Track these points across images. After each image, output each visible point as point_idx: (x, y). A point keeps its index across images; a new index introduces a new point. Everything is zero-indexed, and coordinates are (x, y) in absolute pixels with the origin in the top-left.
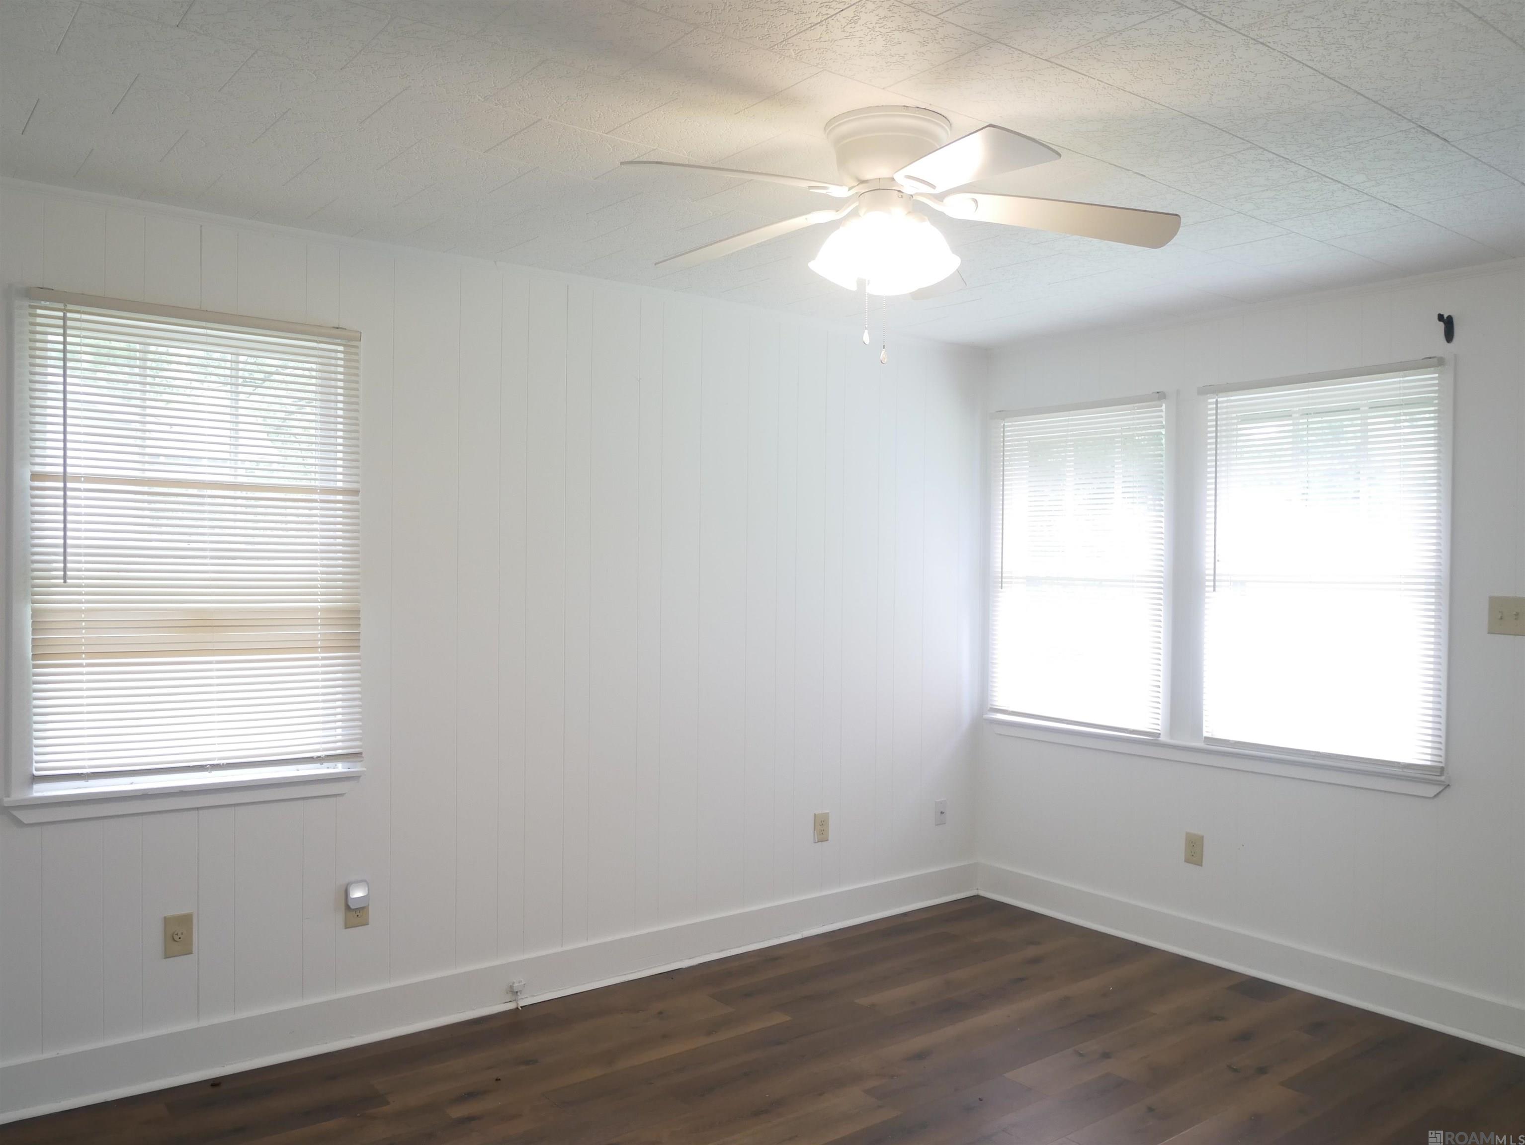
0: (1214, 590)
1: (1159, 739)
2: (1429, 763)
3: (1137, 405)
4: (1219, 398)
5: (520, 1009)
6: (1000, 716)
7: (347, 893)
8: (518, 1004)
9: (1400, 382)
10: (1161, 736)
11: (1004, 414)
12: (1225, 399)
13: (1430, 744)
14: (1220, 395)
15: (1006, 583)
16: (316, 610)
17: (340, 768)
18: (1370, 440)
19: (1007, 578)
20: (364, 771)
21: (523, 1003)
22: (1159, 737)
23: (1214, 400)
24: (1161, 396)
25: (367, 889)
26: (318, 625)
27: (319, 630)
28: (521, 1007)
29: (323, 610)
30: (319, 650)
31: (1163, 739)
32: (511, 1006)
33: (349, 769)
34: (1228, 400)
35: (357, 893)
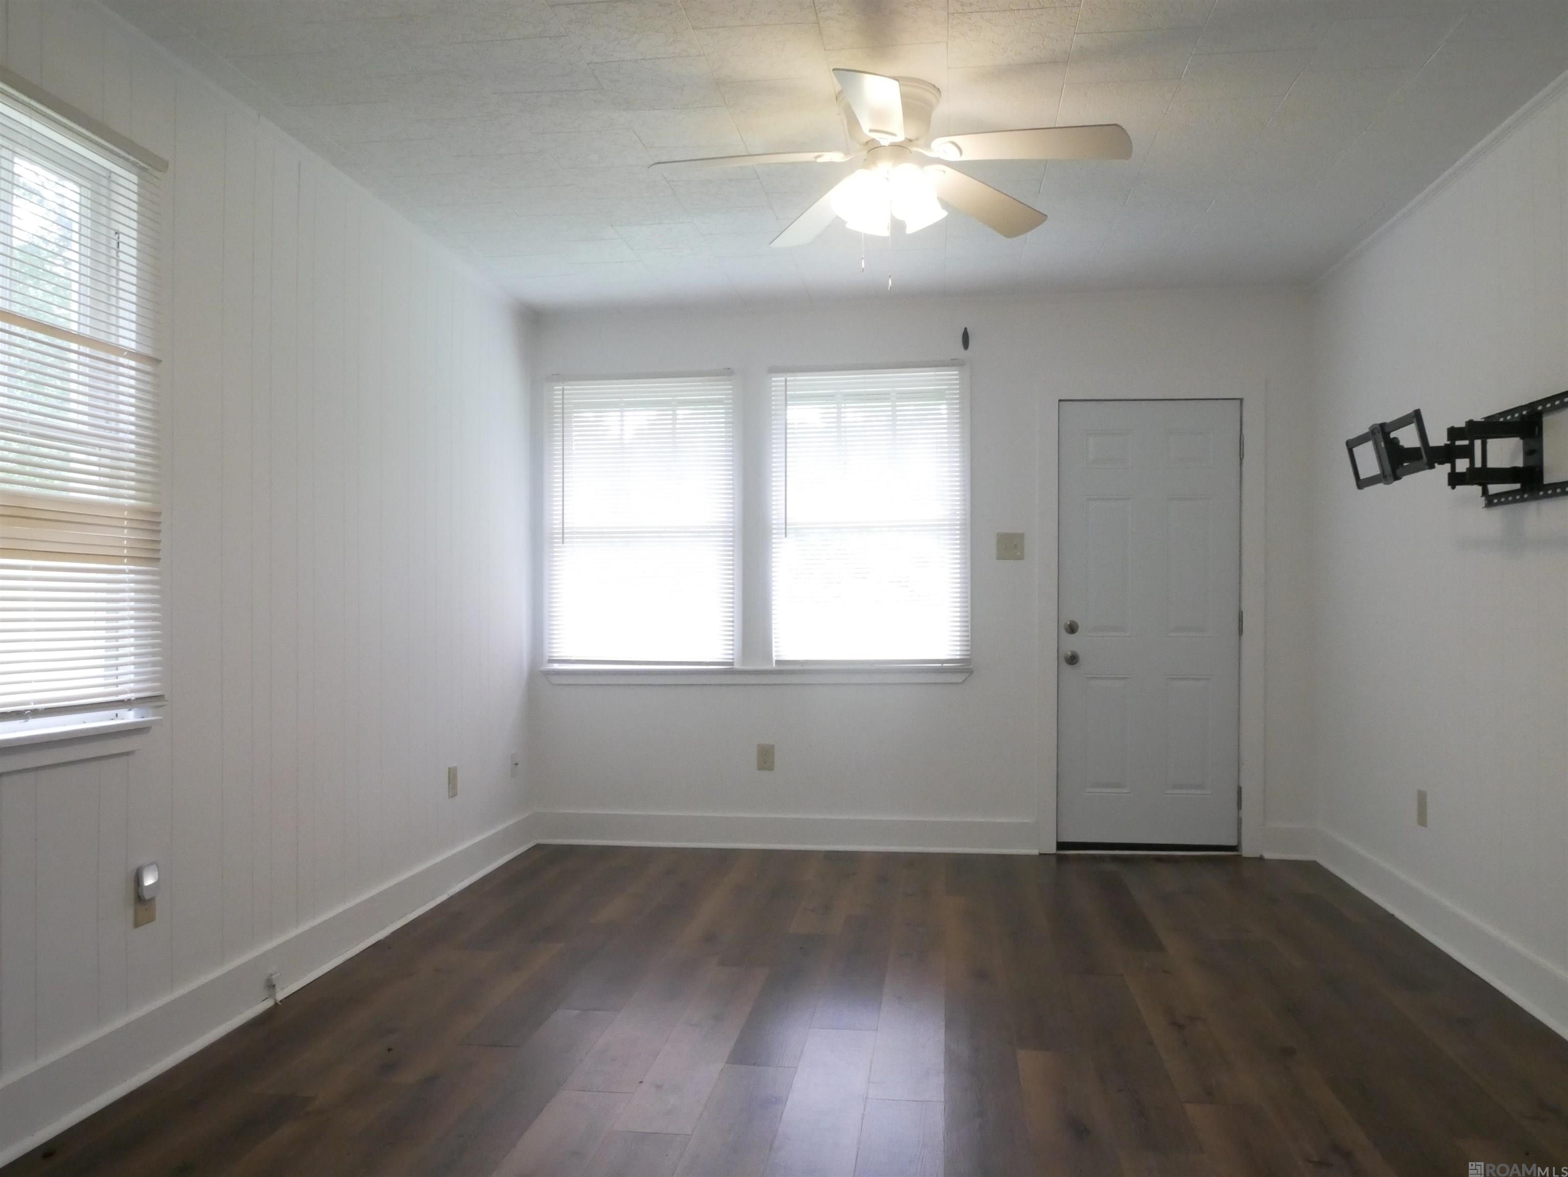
0: (786, 536)
1: (734, 667)
2: (958, 657)
3: (707, 378)
4: (788, 377)
5: (280, 1004)
6: (556, 666)
7: (138, 879)
8: (275, 1000)
9: (933, 376)
10: (735, 664)
11: (561, 377)
12: (792, 378)
13: (958, 643)
14: (788, 374)
15: (568, 538)
16: (121, 508)
17: (129, 717)
18: (898, 418)
19: (568, 533)
20: (161, 720)
21: (281, 995)
22: (733, 665)
23: (784, 379)
24: (728, 372)
25: (157, 873)
26: (123, 527)
27: (124, 535)
28: (280, 1001)
29: (132, 509)
30: (125, 561)
31: (737, 666)
32: (269, 1004)
33: (143, 718)
34: (795, 379)
35: (149, 880)
